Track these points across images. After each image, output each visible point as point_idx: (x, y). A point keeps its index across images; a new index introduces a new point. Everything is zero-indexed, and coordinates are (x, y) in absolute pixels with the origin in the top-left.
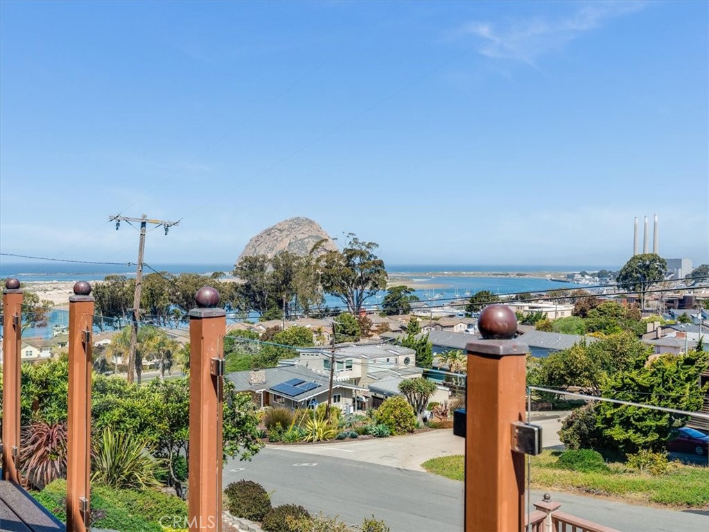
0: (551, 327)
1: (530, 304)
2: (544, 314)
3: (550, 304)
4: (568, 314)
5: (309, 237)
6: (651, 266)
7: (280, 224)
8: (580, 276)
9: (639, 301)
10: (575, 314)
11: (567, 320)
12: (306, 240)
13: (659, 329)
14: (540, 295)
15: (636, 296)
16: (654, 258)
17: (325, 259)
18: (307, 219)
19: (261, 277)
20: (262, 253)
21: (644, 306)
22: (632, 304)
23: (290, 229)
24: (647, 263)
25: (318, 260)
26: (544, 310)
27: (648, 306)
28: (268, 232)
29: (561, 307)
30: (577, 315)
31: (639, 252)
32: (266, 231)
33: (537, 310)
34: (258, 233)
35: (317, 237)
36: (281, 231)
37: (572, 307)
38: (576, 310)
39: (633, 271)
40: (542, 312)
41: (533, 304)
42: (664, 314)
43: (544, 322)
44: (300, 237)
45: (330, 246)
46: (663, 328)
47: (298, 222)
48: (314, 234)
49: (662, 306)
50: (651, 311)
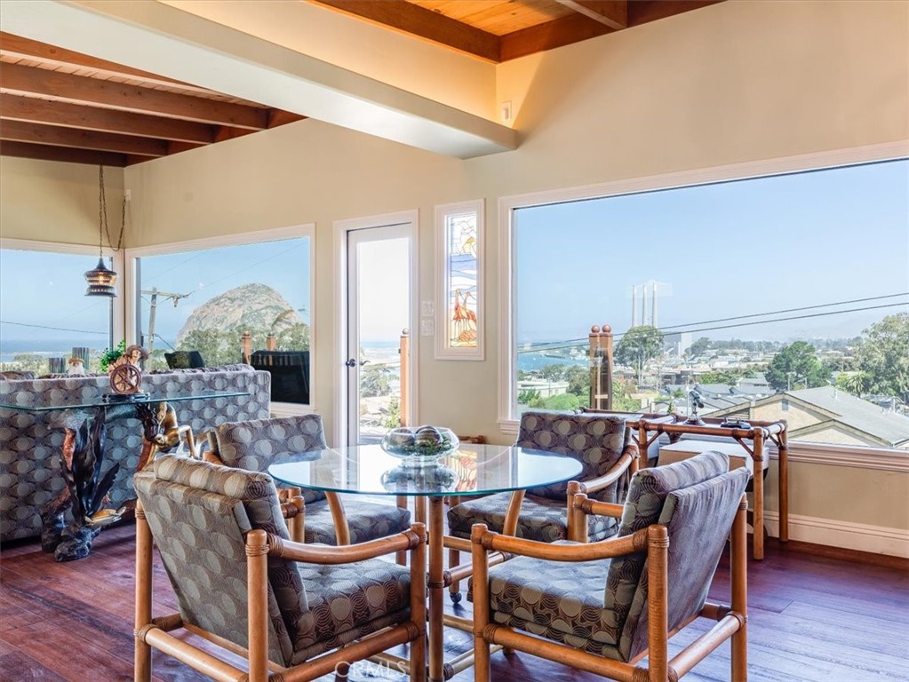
0: (544, 405)
1: (522, 382)
2: (537, 392)
3: (544, 381)
4: (563, 391)
5: (267, 307)
6: (648, 340)
7: (231, 292)
8: (576, 352)
9: (636, 377)
10: (571, 391)
11: (560, 397)
12: (264, 311)
13: (653, 404)
14: (533, 373)
15: (634, 372)
16: (652, 331)
17: (290, 333)
18: (264, 286)
19: (214, 355)
20: (209, 326)
21: (641, 381)
22: (629, 381)
23: (243, 298)
24: (645, 336)
25: (281, 335)
26: (537, 388)
27: (645, 383)
28: (216, 301)
29: (554, 385)
30: (572, 392)
31: (637, 325)
32: (214, 301)
33: (529, 388)
34: (205, 303)
35: (277, 308)
36: (232, 300)
37: (567, 384)
38: (570, 387)
39: (629, 345)
40: (534, 390)
41: (526, 382)
42: (661, 390)
43: (537, 401)
44: (255, 307)
45: (297, 318)
46: (657, 403)
47: (253, 289)
48: (273, 304)
49: (659, 381)
50: (649, 388)
